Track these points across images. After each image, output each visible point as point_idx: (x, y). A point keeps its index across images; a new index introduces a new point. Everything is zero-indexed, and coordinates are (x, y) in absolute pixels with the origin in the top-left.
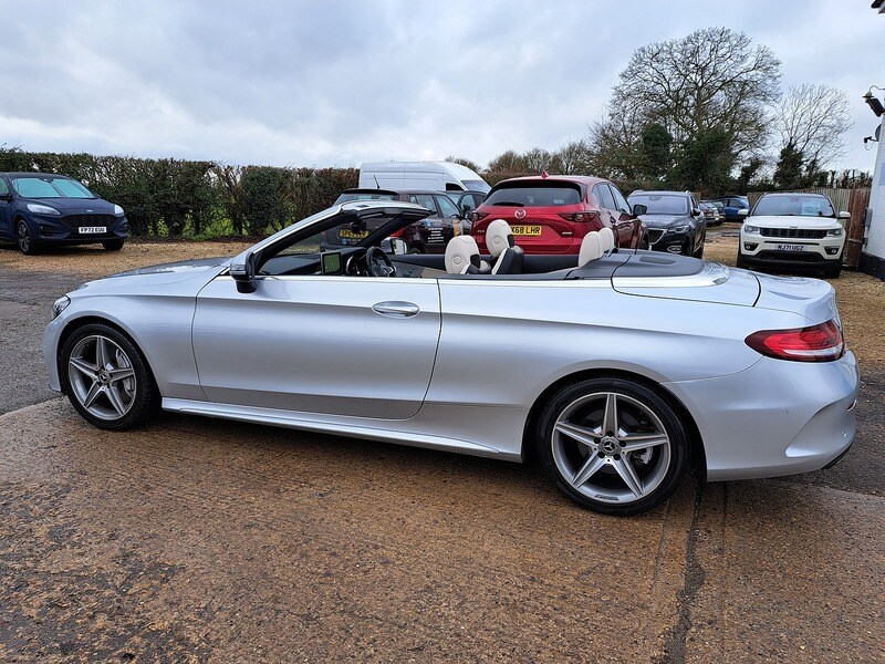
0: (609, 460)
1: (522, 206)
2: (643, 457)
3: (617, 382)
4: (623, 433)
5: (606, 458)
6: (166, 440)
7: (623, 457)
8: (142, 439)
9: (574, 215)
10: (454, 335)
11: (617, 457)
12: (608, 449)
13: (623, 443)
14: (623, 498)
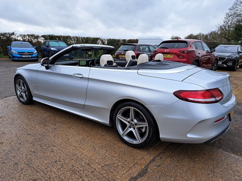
0: (132, 129)
1: (168, 48)
2: (142, 130)
3: (134, 104)
4: (135, 121)
5: (131, 129)
6: (33, 108)
7: (136, 128)
8: (28, 107)
9: (184, 52)
10: (92, 85)
11: (134, 129)
12: (132, 125)
13: (136, 124)
14: (135, 142)
